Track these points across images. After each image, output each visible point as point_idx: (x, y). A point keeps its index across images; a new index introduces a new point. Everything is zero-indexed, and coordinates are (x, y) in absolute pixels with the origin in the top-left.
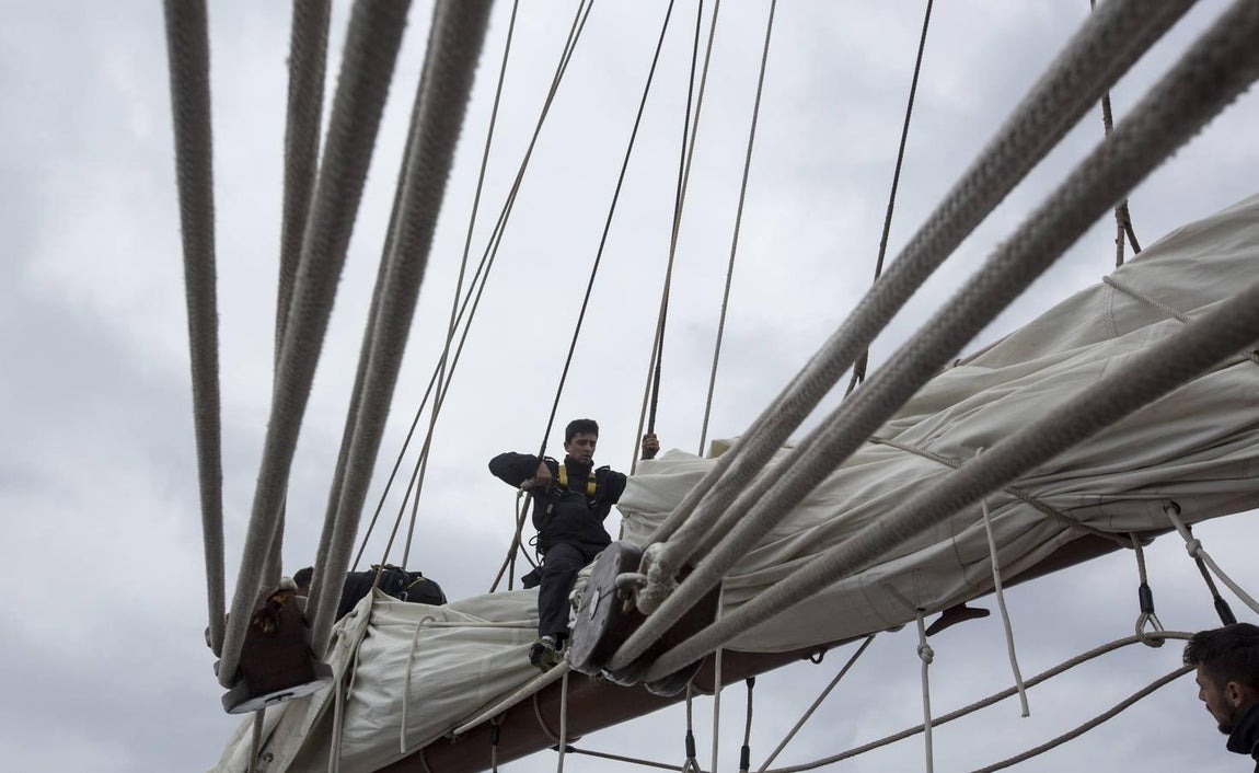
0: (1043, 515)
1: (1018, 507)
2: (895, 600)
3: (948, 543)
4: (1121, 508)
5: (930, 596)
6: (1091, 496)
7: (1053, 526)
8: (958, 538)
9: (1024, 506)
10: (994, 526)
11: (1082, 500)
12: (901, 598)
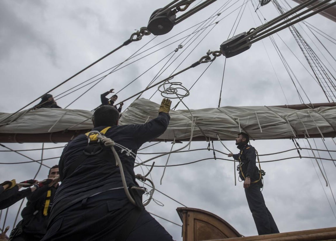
0: (199, 130)
1: (197, 128)
2: (173, 134)
3: (186, 128)
4: (212, 133)
5: (179, 135)
6: (209, 129)
7: (200, 132)
8: (188, 128)
9: (198, 128)
10: (195, 128)
11: (207, 129)
12: (174, 133)
